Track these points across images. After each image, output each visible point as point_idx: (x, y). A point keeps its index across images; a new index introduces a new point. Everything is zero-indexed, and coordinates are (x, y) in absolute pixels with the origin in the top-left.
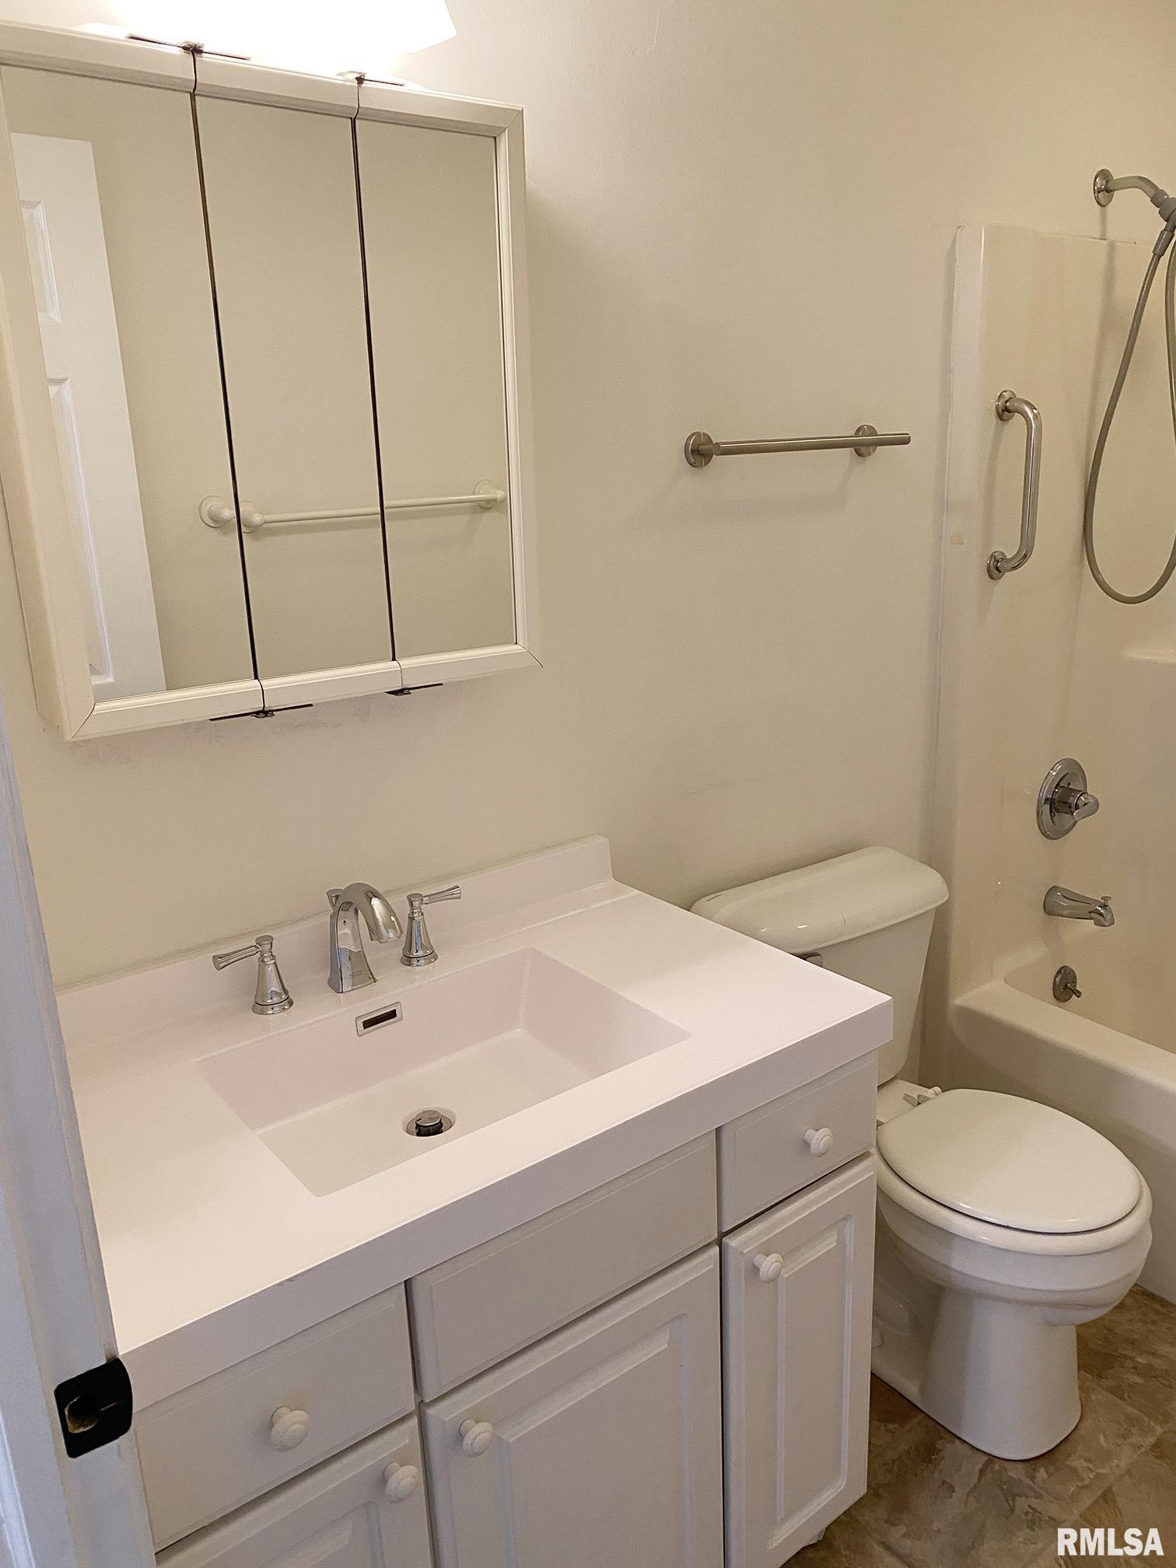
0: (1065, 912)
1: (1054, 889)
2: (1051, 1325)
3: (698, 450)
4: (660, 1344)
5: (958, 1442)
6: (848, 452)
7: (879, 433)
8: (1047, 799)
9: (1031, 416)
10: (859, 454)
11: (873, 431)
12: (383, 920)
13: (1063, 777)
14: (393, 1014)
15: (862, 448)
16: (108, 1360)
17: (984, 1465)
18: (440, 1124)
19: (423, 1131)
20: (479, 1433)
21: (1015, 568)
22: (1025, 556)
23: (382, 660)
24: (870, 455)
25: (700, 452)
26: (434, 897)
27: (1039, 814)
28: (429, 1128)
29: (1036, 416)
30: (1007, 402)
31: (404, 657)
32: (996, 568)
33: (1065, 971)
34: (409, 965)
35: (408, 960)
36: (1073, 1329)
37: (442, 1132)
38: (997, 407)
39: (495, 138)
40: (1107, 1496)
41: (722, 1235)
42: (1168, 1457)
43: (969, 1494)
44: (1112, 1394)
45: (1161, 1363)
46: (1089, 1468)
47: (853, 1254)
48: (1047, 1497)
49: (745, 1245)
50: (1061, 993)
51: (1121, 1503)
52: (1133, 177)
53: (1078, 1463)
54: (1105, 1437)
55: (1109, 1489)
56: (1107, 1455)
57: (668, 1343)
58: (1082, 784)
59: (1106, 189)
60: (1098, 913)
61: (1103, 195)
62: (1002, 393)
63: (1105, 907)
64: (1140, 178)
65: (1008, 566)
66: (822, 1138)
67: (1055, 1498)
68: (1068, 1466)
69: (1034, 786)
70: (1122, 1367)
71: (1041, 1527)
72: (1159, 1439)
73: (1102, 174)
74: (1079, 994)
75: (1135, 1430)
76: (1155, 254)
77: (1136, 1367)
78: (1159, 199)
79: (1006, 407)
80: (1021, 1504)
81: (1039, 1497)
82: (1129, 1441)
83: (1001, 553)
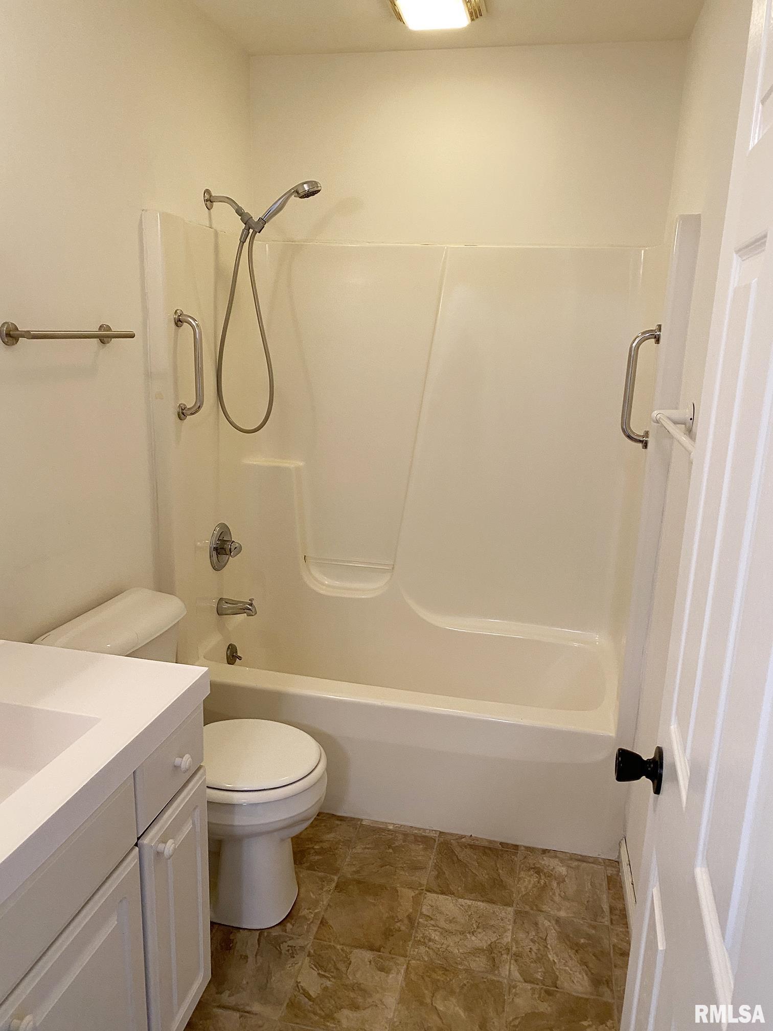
0: (229, 611)
1: (221, 599)
2: (283, 840)
3: (9, 334)
4: (113, 922)
6: (96, 341)
7: (113, 330)
8: (214, 548)
9: (194, 324)
10: (103, 342)
11: (109, 329)
13: (221, 534)
15: (105, 339)
17: (259, 936)
20: (27, 1025)
21: (192, 414)
22: (199, 407)
24: (109, 343)
25: (11, 335)
27: (211, 556)
29: (197, 325)
30: (180, 316)
32: (182, 414)
33: (232, 646)
36: (290, 840)
38: (175, 319)
40: (323, 923)
41: (138, 839)
42: (344, 890)
43: (256, 956)
44: (308, 868)
45: (326, 845)
46: (310, 912)
47: (198, 829)
48: (294, 937)
49: (152, 840)
50: (231, 659)
51: (331, 922)
52: (223, 196)
53: (305, 912)
54: (313, 893)
55: (323, 918)
56: (316, 903)
57: (117, 920)
58: (230, 538)
59: (210, 200)
60: (248, 609)
61: (208, 203)
62: (176, 311)
63: (251, 605)
64: (228, 198)
65: (189, 412)
66: (186, 761)
67: (300, 936)
68: (300, 916)
69: (206, 541)
70: (309, 854)
71: (297, 954)
72: (338, 882)
73: (207, 191)
74: (240, 658)
75: (325, 883)
76: (241, 241)
77: (316, 852)
78: (239, 212)
79: (180, 319)
80: (284, 947)
81: (292, 939)
82: (324, 890)
83: (184, 405)
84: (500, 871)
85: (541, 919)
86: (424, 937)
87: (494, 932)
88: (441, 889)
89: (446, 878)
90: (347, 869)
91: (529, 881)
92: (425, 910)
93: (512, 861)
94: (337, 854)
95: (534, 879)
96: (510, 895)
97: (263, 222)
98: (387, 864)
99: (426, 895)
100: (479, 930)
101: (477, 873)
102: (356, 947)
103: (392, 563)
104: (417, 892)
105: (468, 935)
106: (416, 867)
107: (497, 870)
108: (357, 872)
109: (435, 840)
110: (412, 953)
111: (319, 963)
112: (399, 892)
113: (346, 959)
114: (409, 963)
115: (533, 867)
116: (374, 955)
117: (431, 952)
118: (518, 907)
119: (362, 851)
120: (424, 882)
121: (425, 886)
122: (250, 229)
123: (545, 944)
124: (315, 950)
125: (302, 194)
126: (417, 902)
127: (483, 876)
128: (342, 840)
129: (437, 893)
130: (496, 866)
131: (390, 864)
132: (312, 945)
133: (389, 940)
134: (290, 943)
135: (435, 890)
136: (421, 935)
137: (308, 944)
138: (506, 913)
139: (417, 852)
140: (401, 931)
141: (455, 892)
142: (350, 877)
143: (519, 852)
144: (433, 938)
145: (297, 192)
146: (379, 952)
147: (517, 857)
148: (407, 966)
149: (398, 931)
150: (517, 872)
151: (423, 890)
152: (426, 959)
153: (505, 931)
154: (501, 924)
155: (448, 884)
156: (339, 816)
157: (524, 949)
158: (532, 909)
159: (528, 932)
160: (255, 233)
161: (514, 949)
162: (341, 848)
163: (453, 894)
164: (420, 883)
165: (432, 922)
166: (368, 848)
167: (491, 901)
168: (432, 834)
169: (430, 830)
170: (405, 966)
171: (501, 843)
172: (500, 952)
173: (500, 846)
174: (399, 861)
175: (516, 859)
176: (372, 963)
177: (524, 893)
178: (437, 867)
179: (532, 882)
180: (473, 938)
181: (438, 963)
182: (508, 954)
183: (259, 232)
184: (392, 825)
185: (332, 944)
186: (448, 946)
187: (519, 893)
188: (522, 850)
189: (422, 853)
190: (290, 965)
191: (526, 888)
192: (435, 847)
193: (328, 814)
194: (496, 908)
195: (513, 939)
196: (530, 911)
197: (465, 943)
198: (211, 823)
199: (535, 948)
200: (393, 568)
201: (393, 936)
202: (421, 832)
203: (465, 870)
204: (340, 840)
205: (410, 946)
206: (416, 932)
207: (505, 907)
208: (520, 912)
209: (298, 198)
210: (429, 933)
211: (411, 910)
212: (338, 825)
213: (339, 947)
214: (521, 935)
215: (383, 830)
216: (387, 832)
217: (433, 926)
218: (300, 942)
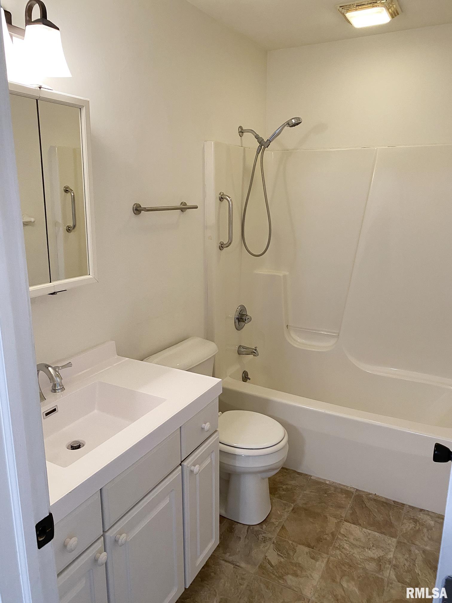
0: (244, 353)
1: (240, 346)
2: (263, 479)
3: (137, 209)
4: (167, 501)
5: (239, 524)
6: (179, 211)
7: (187, 205)
8: (237, 318)
9: (229, 200)
11: (185, 204)
12: (54, 374)
13: (241, 311)
14: (55, 410)
15: (183, 210)
16: (49, 514)
17: (248, 528)
18: (80, 445)
19: (73, 448)
20: (123, 538)
21: (227, 247)
22: (230, 243)
23: (47, 282)
24: (185, 211)
25: (138, 210)
26: (63, 367)
27: (235, 322)
28: (76, 447)
29: (231, 200)
30: (222, 195)
31: (54, 281)
32: (222, 247)
33: (245, 372)
34: (55, 392)
35: (54, 390)
36: (267, 480)
37: (80, 448)
38: (219, 197)
39: (80, 109)
40: (283, 527)
41: (182, 462)
42: (296, 512)
43: (245, 538)
44: (278, 498)
45: (289, 487)
46: (276, 521)
47: (214, 463)
48: (267, 532)
49: (188, 464)
50: (245, 379)
51: (287, 528)
52: (249, 129)
53: (273, 520)
54: (279, 511)
55: (283, 525)
56: (281, 516)
57: (169, 500)
58: (246, 312)
59: (242, 132)
60: (254, 352)
61: (241, 133)
62: (220, 193)
63: (255, 350)
64: (251, 130)
65: (225, 246)
66: (207, 426)
67: (269, 532)
68: (271, 522)
69: (233, 314)
70: (280, 490)
71: (267, 542)
72: (293, 508)
73: (240, 127)
74: (249, 379)
75: (286, 507)
76: (257, 153)
77: (283, 489)
78: (257, 137)
79: (222, 197)
80: (260, 536)
81: (265, 533)
82: (286, 510)
83: (223, 242)
84: (391, 517)
85: (413, 548)
86: (340, 545)
87: (383, 551)
88: (353, 521)
89: (357, 516)
90: (300, 502)
91: (409, 526)
92: (342, 531)
93: (400, 513)
94: (295, 492)
95: (412, 525)
96: (396, 532)
97: (269, 141)
98: (323, 502)
99: (343, 523)
100: (374, 548)
101: (376, 516)
102: (300, 544)
103: (338, 332)
104: (339, 520)
105: (366, 549)
106: (340, 507)
107: (389, 516)
108: (306, 504)
109: (353, 494)
110: (332, 553)
111: (278, 548)
112: (328, 518)
113: (293, 549)
114: (329, 558)
115: (413, 518)
116: (309, 550)
117: (343, 554)
118: (399, 539)
119: (309, 493)
120: (344, 515)
121: (344, 518)
122: (262, 146)
123: (414, 563)
124: (277, 541)
125: (291, 125)
126: (338, 525)
127: (380, 518)
128: (299, 485)
129: (351, 523)
130: (389, 514)
131: (325, 503)
132: (275, 539)
133: (319, 544)
134: (264, 535)
135: (350, 521)
136: (338, 545)
137: (273, 537)
138: (392, 541)
139: (341, 498)
140: (326, 540)
141: (362, 524)
142: (301, 506)
143: (405, 508)
144: (345, 547)
145: (288, 124)
146: (313, 549)
147: (403, 510)
148: (328, 560)
149: (325, 539)
150: (402, 519)
151: (342, 520)
152: (340, 558)
153: (390, 551)
154: (388, 547)
155: (358, 519)
156: (298, 472)
157: (400, 563)
158: (408, 542)
159: (404, 555)
160: (265, 148)
161: (394, 562)
162: (297, 490)
163: (360, 525)
164: (341, 516)
165: (346, 538)
166: (313, 492)
167: (382, 533)
168: (352, 490)
169: (350, 487)
170: (326, 559)
171: (394, 501)
172: (385, 562)
173: (393, 503)
174: (330, 501)
175: (402, 512)
176: (308, 554)
177: (405, 532)
178: (352, 508)
179: (411, 527)
180: (369, 552)
181: (346, 562)
182: (389, 564)
183: (267, 147)
184: (329, 481)
185: (287, 540)
186: (354, 553)
187: (401, 532)
188: (407, 507)
189: (344, 499)
190: (263, 546)
191: (406, 529)
192: (353, 497)
193: (292, 470)
194: (386, 538)
195: (394, 556)
196: (407, 543)
197: (364, 553)
198: (221, 462)
199: (407, 564)
200: (339, 335)
201: (322, 542)
202: (345, 488)
203: (369, 513)
204: (297, 485)
205: (331, 549)
206: (336, 542)
207: (391, 538)
208: (401, 542)
209: (289, 127)
210: (343, 544)
211: (334, 530)
212: (297, 477)
213: (290, 542)
214: (399, 555)
215: (322, 483)
216: (325, 485)
217: (346, 541)
218: (269, 535)
